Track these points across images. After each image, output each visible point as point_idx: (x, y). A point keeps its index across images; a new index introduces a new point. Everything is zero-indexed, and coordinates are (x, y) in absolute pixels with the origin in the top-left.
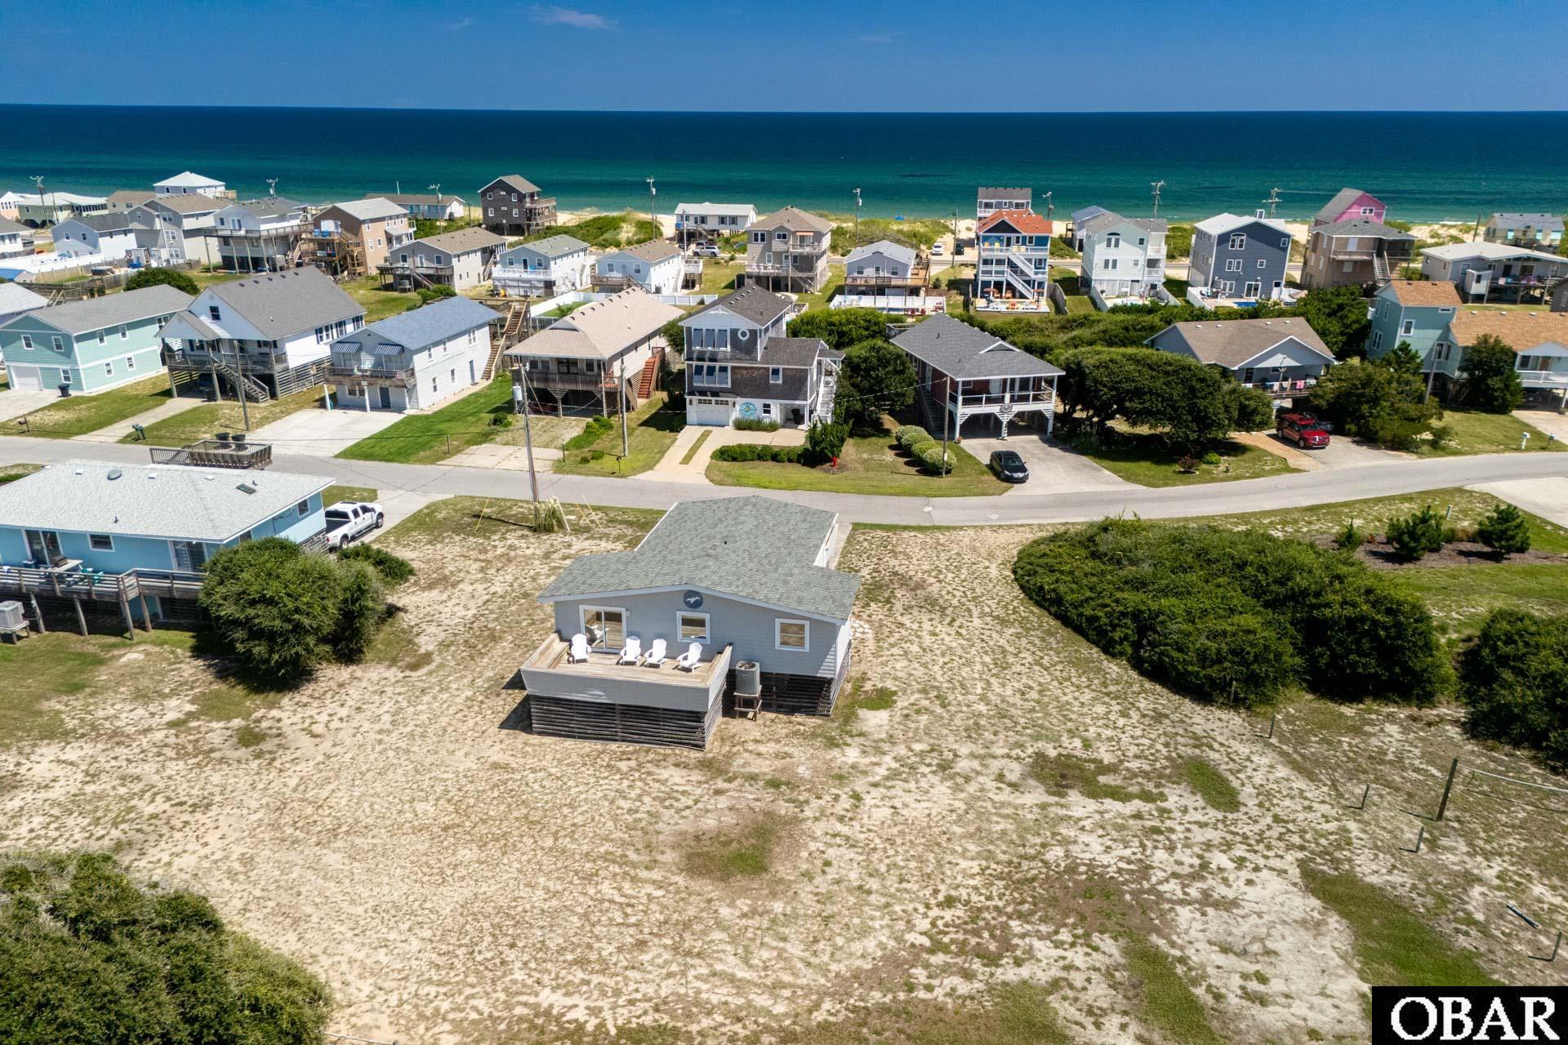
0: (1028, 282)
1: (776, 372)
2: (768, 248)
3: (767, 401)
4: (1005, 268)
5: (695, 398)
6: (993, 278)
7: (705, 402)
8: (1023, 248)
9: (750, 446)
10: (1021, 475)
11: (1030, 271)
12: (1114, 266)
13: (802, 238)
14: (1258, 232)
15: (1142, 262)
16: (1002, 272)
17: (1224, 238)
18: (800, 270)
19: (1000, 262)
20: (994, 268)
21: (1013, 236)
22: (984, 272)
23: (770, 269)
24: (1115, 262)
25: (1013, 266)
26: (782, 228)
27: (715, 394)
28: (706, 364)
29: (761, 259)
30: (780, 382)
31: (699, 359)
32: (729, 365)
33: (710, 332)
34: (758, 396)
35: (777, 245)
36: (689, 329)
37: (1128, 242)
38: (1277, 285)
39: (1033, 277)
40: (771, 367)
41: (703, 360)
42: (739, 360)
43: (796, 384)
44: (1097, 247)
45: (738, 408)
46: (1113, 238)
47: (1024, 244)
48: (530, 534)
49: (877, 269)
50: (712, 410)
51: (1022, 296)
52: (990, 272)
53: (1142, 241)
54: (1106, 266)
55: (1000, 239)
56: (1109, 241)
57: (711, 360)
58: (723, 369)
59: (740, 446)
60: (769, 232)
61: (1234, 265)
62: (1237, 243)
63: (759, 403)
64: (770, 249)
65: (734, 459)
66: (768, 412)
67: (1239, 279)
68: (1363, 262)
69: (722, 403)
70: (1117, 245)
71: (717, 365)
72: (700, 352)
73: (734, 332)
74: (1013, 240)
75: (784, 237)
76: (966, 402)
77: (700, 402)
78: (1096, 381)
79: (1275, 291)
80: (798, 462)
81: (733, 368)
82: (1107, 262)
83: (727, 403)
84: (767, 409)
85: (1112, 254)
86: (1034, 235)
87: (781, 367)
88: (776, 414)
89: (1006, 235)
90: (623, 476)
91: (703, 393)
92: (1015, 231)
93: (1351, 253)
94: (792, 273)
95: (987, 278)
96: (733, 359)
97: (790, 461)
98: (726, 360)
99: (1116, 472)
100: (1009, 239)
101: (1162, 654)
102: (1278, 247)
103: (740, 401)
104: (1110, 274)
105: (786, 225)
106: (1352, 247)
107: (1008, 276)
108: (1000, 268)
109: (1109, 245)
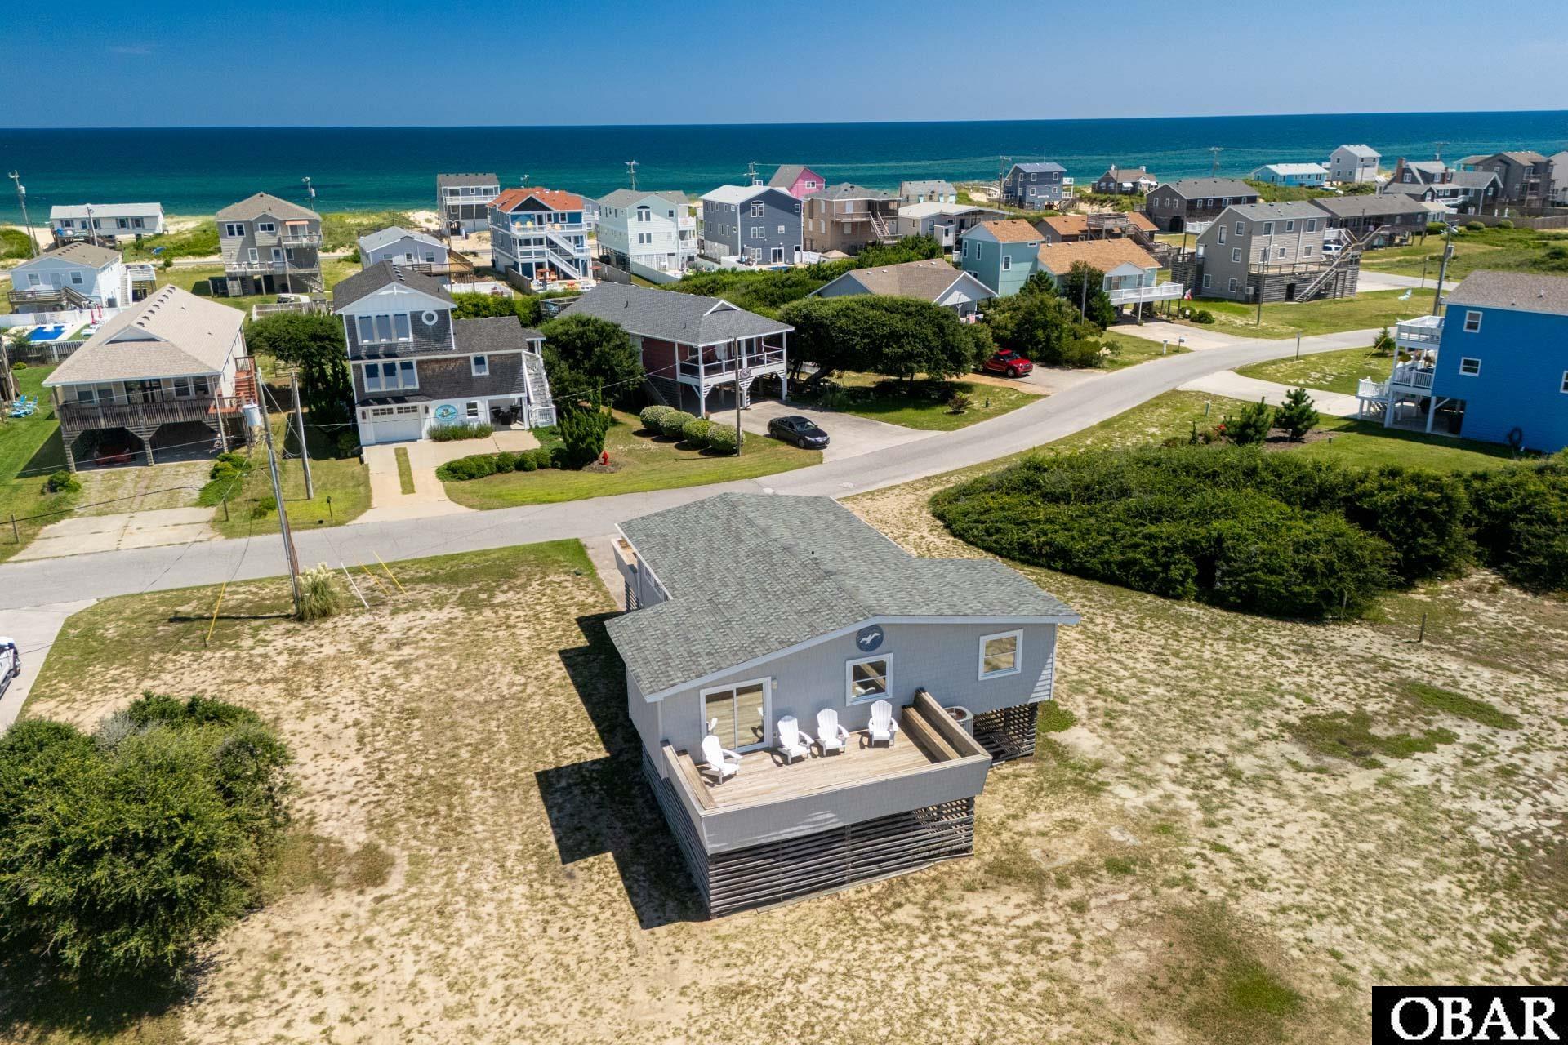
0: (570, 262)
1: (479, 361)
2: (252, 241)
3: (473, 400)
4: (545, 247)
5: (369, 409)
6: (534, 260)
7: (383, 412)
8: (557, 226)
9: (484, 457)
10: (820, 439)
11: (570, 248)
12: (649, 241)
13: (294, 228)
14: (771, 198)
15: (675, 235)
16: (543, 253)
17: (745, 207)
18: (300, 266)
19: (540, 242)
20: (533, 248)
21: (544, 213)
22: (523, 254)
23: (257, 268)
24: (649, 236)
25: (551, 243)
26: (265, 217)
27: (399, 399)
28: (380, 362)
29: (242, 257)
30: (487, 373)
31: (370, 357)
32: (414, 359)
33: (383, 319)
34: (459, 395)
35: (263, 238)
36: (351, 319)
37: (658, 214)
38: (798, 249)
39: (577, 255)
40: (472, 355)
41: (377, 357)
42: (427, 351)
43: (507, 375)
44: (629, 221)
45: (432, 413)
46: (644, 212)
47: (557, 221)
48: (298, 626)
49: (409, 256)
50: (395, 421)
51: (567, 277)
52: (529, 253)
53: (671, 214)
54: (641, 241)
55: (530, 217)
56: (640, 214)
57: (388, 356)
58: (407, 366)
59: (472, 458)
60: (250, 224)
61: (758, 232)
62: (758, 211)
63: (459, 404)
64: (253, 243)
65: (471, 476)
66: (475, 413)
67: (763, 245)
68: (862, 223)
69: (407, 410)
70: (648, 219)
71: (397, 361)
72: (370, 347)
73: (416, 316)
74: (545, 219)
75: (271, 227)
76: (708, 371)
77: (376, 413)
78: (841, 330)
79: (797, 254)
80: (554, 466)
81: (419, 363)
82: (641, 237)
83: (415, 409)
84: (472, 410)
85: (645, 228)
86: (566, 211)
87: (485, 354)
88: (484, 416)
89: (537, 213)
90: (339, 524)
91: (381, 400)
92: (545, 208)
93: (851, 216)
94: (290, 270)
95: (527, 260)
96: (419, 350)
97: (542, 466)
98: (411, 354)
99: (897, 422)
100: (540, 217)
101: (1249, 581)
102: (792, 212)
103: (435, 406)
104: (645, 249)
105: (269, 213)
106: (849, 210)
107: (549, 256)
108: (539, 248)
109: (640, 219)
